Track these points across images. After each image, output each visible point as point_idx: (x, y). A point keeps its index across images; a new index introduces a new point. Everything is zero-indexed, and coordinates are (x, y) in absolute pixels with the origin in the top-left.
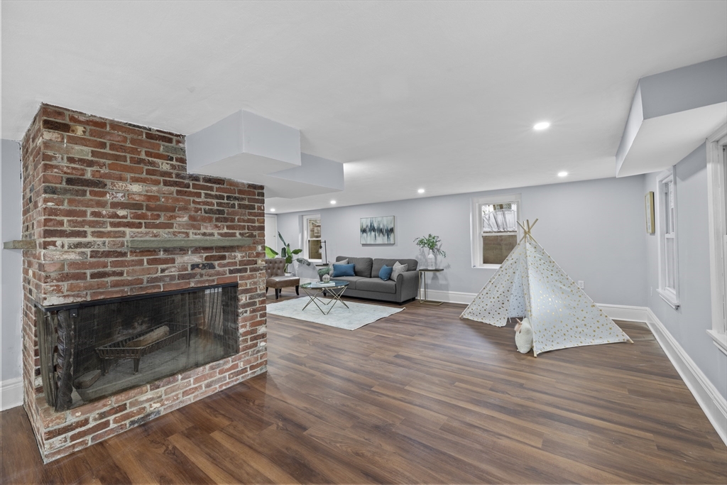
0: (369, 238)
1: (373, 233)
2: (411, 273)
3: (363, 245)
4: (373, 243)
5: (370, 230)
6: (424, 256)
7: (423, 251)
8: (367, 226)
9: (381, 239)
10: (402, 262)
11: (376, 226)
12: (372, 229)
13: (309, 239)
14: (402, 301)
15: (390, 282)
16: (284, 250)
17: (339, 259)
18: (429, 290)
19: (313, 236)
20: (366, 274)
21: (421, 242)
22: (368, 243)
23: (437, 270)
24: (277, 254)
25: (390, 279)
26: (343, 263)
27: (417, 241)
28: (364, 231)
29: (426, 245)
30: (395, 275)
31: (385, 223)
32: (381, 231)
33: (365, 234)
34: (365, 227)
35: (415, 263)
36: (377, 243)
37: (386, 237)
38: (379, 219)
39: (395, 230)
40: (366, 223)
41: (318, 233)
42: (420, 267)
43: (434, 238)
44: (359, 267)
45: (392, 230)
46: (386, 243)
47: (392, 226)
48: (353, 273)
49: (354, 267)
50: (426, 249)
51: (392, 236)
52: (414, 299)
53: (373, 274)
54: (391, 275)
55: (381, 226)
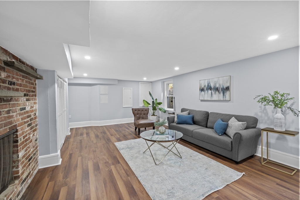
0: (206, 95)
1: (210, 92)
2: (251, 131)
3: (202, 101)
4: (209, 99)
5: (207, 89)
6: (267, 114)
7: (265, 109)
8: (205, 86)
9: (217, 96)
10: (239, 118)
11: (212, 85)
12: (209, 88)
13: (168, 96)
14: (239, 160)
15: (224, 138)
16: (153, 102)
17: (183, 110)
18: (271, 150)
19: (170, 94)
20: (203, 124)
21: (264, 99)
22: (205, 99)
23: (288, 133)
24: (150, 104)
25: (225, 133)
26: (185, 114)
27: (259, 98)
28: (202, 90)
29: (271, 103)
30: (231, 132)
31: (221, 82)
32: (217, 89)
33: (203, 93)
34: (203, 86)
35: (255, 121)
36: (213, 99)
37: (222, 94)
38: (216, 80)
39: (231, 89)
40: (204, 84)
41: (172, 92)
42: (261, 126)
43: (282, 96)
44: (197, 118)
45: (228, 89)
46: (222, 99)
47: (228, 85)
48: (191, 122)
49: (193, 118)
50: (270, 108)
51: (227, 94)
52: (252, 156)
53: (209, 125)
54: (226, 130)
55: (217, 86)
